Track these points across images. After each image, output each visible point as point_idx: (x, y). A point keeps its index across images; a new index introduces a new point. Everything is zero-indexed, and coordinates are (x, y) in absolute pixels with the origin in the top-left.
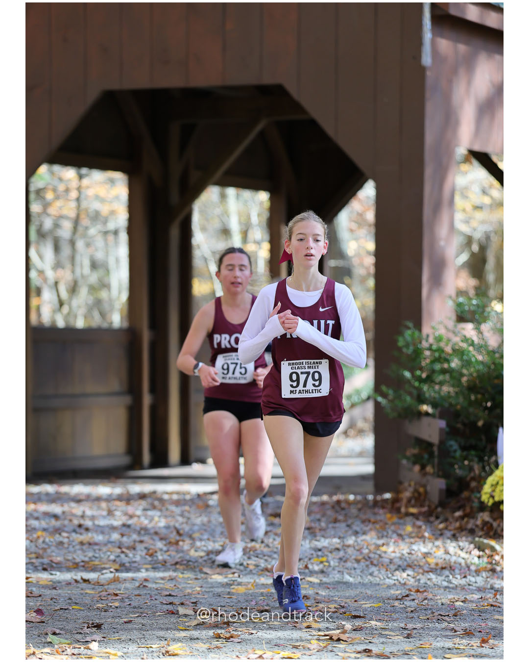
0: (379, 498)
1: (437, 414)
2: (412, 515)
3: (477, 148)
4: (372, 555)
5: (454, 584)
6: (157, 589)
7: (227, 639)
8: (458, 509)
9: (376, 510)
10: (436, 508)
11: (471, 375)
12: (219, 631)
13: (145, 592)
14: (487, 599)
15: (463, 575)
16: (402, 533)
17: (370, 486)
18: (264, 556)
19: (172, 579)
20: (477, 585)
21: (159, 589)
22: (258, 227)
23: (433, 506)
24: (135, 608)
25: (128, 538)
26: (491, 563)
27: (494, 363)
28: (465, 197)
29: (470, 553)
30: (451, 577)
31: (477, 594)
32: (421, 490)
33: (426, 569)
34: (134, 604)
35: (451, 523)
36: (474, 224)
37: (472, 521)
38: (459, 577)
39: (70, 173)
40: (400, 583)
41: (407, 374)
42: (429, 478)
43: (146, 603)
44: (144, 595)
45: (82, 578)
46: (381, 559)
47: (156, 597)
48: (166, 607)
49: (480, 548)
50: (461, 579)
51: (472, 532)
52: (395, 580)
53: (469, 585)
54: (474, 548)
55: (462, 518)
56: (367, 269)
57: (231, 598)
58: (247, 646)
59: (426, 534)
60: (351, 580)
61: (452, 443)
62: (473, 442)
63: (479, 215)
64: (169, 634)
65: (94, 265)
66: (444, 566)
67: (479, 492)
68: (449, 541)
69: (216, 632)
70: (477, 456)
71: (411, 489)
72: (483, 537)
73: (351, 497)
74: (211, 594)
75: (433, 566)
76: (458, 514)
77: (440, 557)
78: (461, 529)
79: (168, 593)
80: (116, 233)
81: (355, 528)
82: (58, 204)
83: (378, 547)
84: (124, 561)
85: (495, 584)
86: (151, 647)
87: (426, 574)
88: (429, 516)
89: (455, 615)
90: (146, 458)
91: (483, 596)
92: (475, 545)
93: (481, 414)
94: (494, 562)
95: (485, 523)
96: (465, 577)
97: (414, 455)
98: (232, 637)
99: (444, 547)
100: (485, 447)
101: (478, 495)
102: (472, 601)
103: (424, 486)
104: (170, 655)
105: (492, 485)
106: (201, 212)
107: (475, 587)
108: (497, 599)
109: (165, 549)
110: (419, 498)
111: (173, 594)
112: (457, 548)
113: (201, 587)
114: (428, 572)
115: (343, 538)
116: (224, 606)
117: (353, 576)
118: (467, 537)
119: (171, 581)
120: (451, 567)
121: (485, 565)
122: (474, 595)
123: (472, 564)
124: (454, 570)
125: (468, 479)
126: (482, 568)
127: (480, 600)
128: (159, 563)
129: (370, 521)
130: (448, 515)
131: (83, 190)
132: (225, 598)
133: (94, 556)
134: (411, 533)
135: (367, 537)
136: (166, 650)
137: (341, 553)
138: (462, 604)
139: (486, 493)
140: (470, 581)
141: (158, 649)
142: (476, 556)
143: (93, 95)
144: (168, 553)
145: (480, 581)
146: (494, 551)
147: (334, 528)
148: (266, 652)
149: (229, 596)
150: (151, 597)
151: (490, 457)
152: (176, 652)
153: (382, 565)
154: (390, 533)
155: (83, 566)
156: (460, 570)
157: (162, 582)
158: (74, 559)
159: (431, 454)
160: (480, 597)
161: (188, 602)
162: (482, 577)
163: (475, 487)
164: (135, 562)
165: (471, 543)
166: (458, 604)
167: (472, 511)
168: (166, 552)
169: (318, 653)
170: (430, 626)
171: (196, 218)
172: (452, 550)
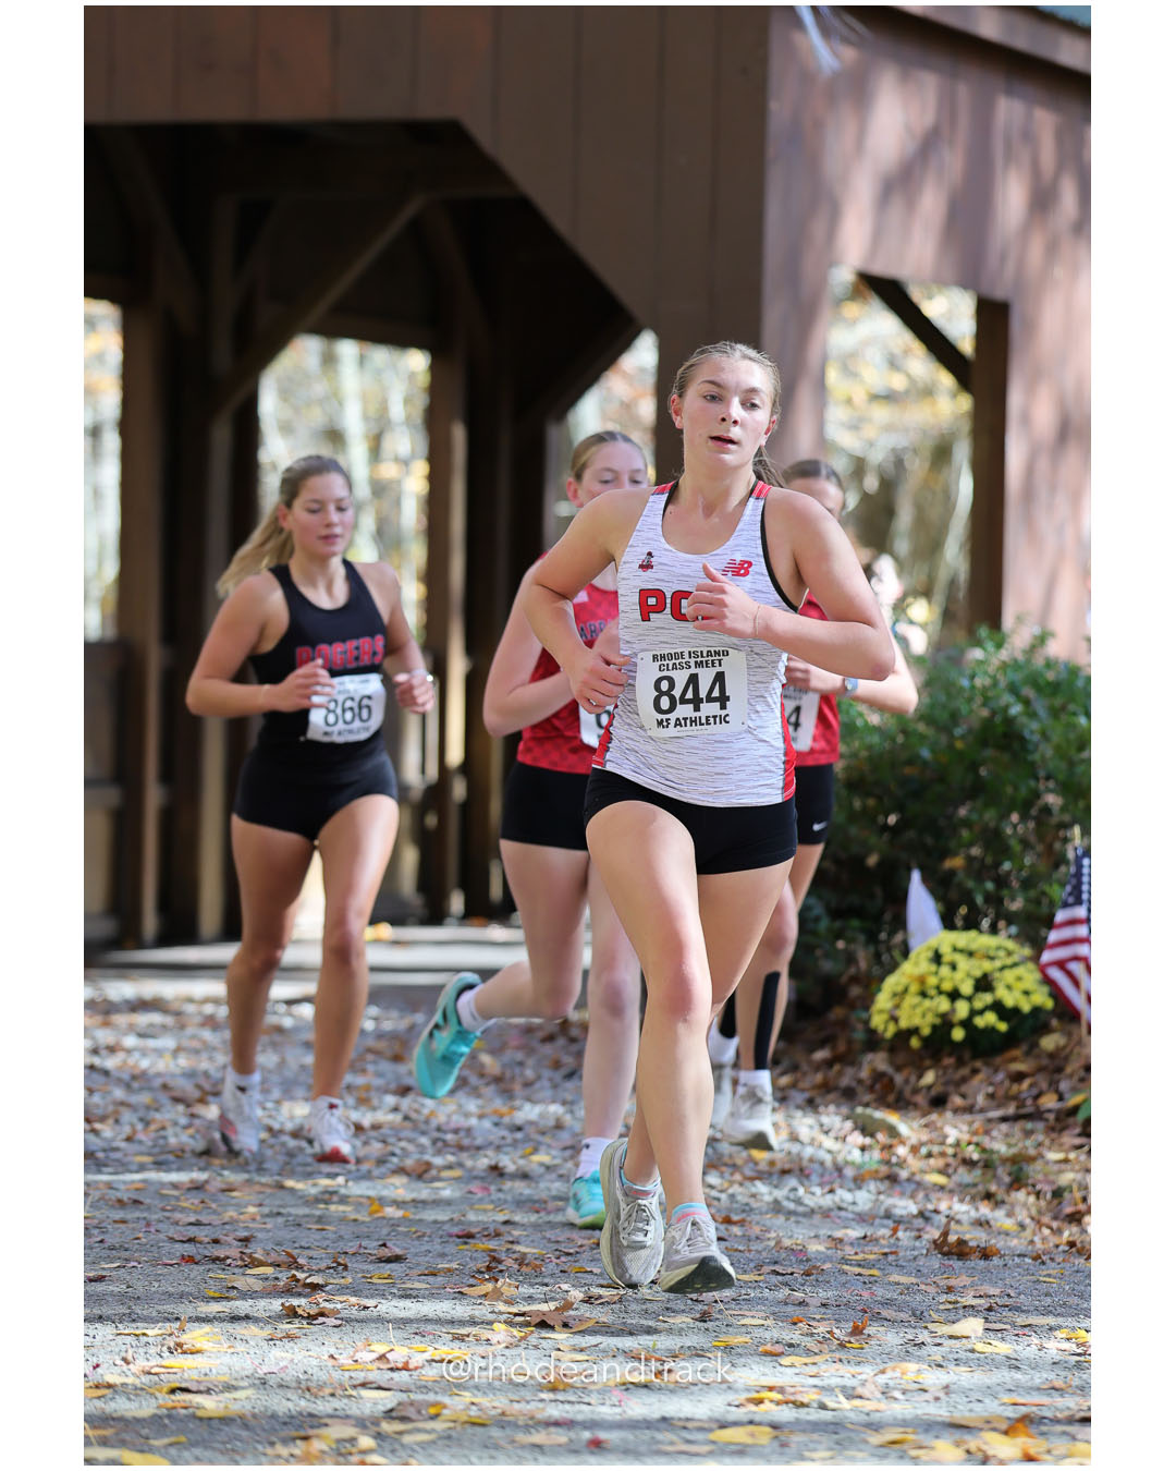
3: (880, 268)
5: (806, 1206)
6: (162, 1209)
7: (311, 1318)
8: (822, 1044)
11: (854, 755)
12: (295, 1302)
13: (137, 1214)
14: (877, 1240)
15: (827, 1189)
18: (400, 1140)
19: (197, 1188)
20: (856, 1209)
21: (169, 1208)
22: (404, 428)
24: (112, 1248)
25: (104, 1098)
26: (888, 1162)
27: (904, 732)
28: (849, 372)
29: (844, 1139)
30: (801, 1191)
31: (857, 1227)
33: (749, 1173)
34: (110, 1240)
35: (805, 1074)
36: (869, 432)
37: (850, 1071)
38: (818, 1191)
43: (138, 1239)
44: (134, 1222)
47: (160, 1226)
48: (182, 1249)
49: (866, 1129)
50: (823, 1195)
51: (849, 1095)
53: (840, 1209)
54: (853, 1131)
55: (829, 1063)
57: (323, 1230)
58: (352, 1335)
62: (854, 900)
63: (881, 413)
64: (185, 1310)
66: (787, 1167)
67: (868, 1009)
68: (799, 1114)
69: (287, 1304)
70: (862, 930)
72: (874, 1105)
74: (280, 1220)
75: (763, 1166)
76: (820, 1055)
78: (826, 1088)
79: (192, 1220)
80: (94, 432)
84: (94, 1148)
85: (895, 1206)
86: (144, 1334)
87: (748, 1184)
89: (807, 1274)
90: (150, 923)
91: (869, 1234)
92: (855, 1123)
93: (873, 840)
94: (894, 1160)
95: (878, 1076)
96: (831, 1191)
98: (322, 1314)
99: (789, 1125)
100: (882, 912)
101: (864, 1015)
102: (844, 1244)
104: (184, 1353)
105: (895, 995)
106: (285, 394)
107: (853, 1212)
108: (898, 1239)
109: (182, 1121)
112: (817, 1127)
113: (260, 1205)
114: (752, 1179)
115: (572, 1103)
116: (308, 1248)
118: (838, 1105)
119: (195, 1192)
120: (801, 1170)
121: (874, 1166)
122: (849, 1231)
123: (847, 1163)
124: (808, 1177)
125: (844, 979)
126: (870, 1172)
127: (862, 1241)
128: (170, 1152)
130: (800, 1057)
132: (310, 1229)
136: (178, 1340)
138: (822, 1248)
139: (881, 1011)
140: (842, 1201)
141: (161, 1338)
142: (856, 1146)
144: (190, 1131)
145: (863, 1199)
146: (895, 1137)
148: (396, 1348)
149: (320, 1227)
151: (892, 934)
152: (198, 1346)
156: (822, 1176)
157: (175, 1193)
160: (863, 1235)
161: (229, 1239)
162: (869, 1191)
163: (858, 997)
164: (117, 1149)
165: (847, 1118)
166: (815, 1248)
167: (849, 1050)
168: (186, 1127)
169: (507, 1352)
170: (752, 1295)
171: (269, 404)
172: (804, 1133)
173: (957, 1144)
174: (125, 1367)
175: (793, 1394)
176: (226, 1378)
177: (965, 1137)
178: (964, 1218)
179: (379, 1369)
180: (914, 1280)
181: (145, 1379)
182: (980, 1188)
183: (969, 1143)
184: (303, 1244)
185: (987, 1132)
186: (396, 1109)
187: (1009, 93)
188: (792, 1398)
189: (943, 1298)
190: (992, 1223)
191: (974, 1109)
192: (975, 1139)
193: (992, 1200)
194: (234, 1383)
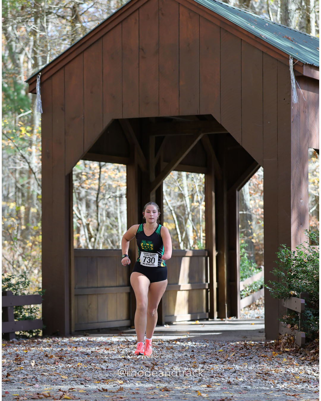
0: (268, 343)
1: (300, 296)
2: (287, 352)
5: (310, 391)
6: (144, 395)
8: (313, 348)
9: (267, 350)
10: (300, 348)
13: (138, 396)
15: (315, 386)
16: (281, 363)
17: (263, 336)
19: (153, 389)
23: (299, 347)
32: (292, 338)
33: (295, 382)
35: (309, 357)
38: (313, 387)
39: (95, 165)
40: (280, 390)
42: (296, 331)
44: (137, 398)
45: (102, 389)
47: (144, 399)
52: (277, 389)
55: (315, 353)
56: (260, 215)
59: (294, 363)
61: (309, 312)
65: (108, 215)
66: (305, 380)
68: (307, 367)
71: (286, 338)
73: (253, 342)
74: (174, 397)
75: (298, 381)
76: (312, 351)
77: (302, 376)
78: (314, 360)
79: (152, 397)
80: (121, 197)
81: (255, 360)
82: (90, 181)
87: (295, 385)
88: (296, 352)
97: (287, 319)
99: (305, 370)
103: (293, 336)
106: (168, 186)
110: (290, 343)
112: (312, 370)
120: (308, 381)
124: (310, 383)
128: (145, 380)
129: (263, 356)
130: (307, 352)
131: (102, 173)
133: (109, 377)
134: (286, 362)
143: (107, 121)
150: (141, 399)
153: (270, 380)
154: (274, 362)
155: (103, 382)
156: (314, 383)
157: (147, 390)
158: (98, 378)
159: (297, 318)
164: (132, 379)
171: (165, 188)
172: (309, 372)
186: (203, 368)
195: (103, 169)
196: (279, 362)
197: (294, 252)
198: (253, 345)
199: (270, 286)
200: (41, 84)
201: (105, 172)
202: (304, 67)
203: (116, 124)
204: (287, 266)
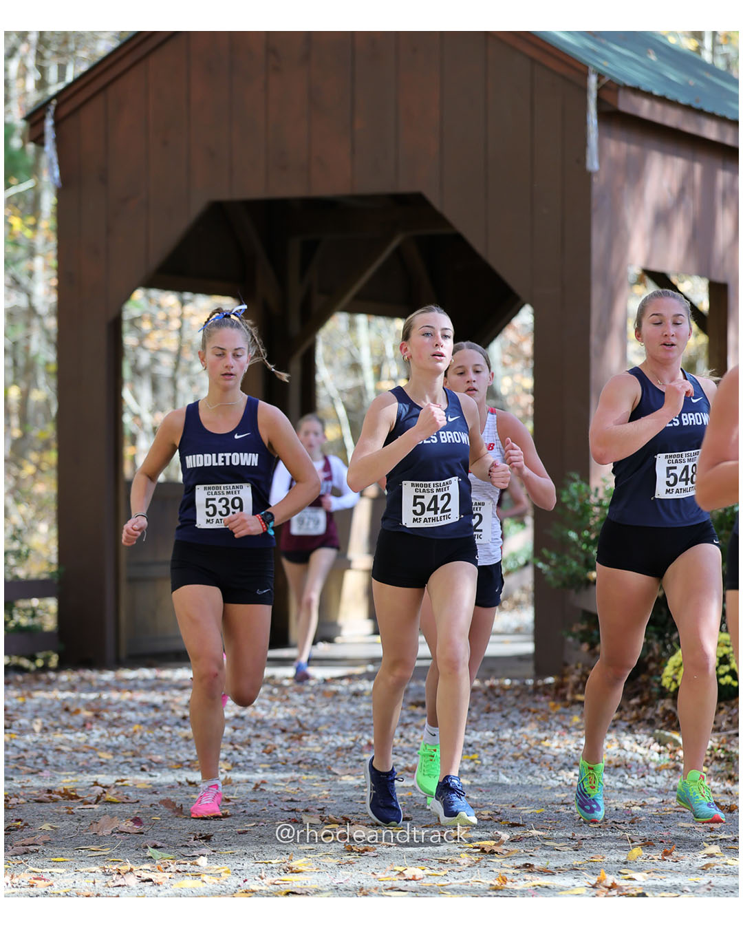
0: (540, 683)
3: (655, 267)
4: (532, 751)
5: (630, 785)
6: (276, 793)
7: (361, 853)
8: (637, 695)
9: (537, 697)
13: (262, 796)
14: (670, 803)
15: (641, 775)
16: (568, 724)
17: (529, 668)
18: (404, 753)
19: (294, 781)
20: (657, 786)
21: (279, 793)
22: (394, 362)
24: (250, 815)
25: (242, 733)
26: (674, 760)
29: (649, 748)
30: (627, 777)
31: (658, 796)
34: (249, 811)
35: (626, 712)
37: (651, 710)
38: (635, 776)
39: (170, 299)
40: (566, 784)
41: (573, 535)
43: (264, 810)
44: (261, 801)
45: (187, 781)
46: (543, 756)
47: (276, 803)
48: (287, 815)
49: (661, 742)
50: (638, 778)
51: (651, 723)
52: (560, 781)
53: (648, 786)
54: (654, 742)
55: (639, 706)
56: (524, 409)
58: (385, 861)
60: (508, 781)
64: (292, 848)
66: (618, 764)
67: (660, 675)
68: (624, 734)
69: (347, 845)
70: (656, 632)
71: (579, 672)
72: (665, 728)
73: (507, 682)
74: (341, 798)
76: (634, 701)
77: (614, 753)
78: (638, 719)
79: (290, 798)
81: (512, 718)
82: (157, 335)
83: (539, 741)
84: (237, 760)
86: (270, 863)
89: (632, 822)
91: (665, 800)
92: (655, 739)
94: (677, 758)
95: (666, 712)
96: (643, 776)
97: (582, 632)
98: (366, 850)
99: (618, 741)
100: (666, 622)
101: (658, 679)
102: (651, 806)
104: (292, 872)
105: (675, 667)
106: (326, 344)
107: (655, 788)
109: (285, 745)
111: (296, 799)
112: (634, 742)
113: (330, 790)
115: (498, 730)
116: (357, 813)
117: (510, 776)
118: (645, 729)
119: (292, 783)
120: (626, 765)
121: (667, 762)
122: (654, 799)
123: (651, 761)
124: (630, 768)
125: (646, 659)
126: (663, 765)
127: (661, 804)
128: (279, 762)
129: (529, 711)
131: (186, 319)
132: (357, 803)
134: (578, 724)
135: (527, 730)
136: (288, 866)
137: (496, 749)
138: (640, 809)
139: (667, 677)
140: (649, 781)
141: (279, 865)
142: (655, 751)
143: (197, 207)
144: (289, 750)
145: (661, 781)
146: (677, 746)
147: (486, 718)
148: (408, 868)
150: (270, 802)
151: (671, 634)
152: (300, 869)
153: (545, 763)
154: (554, 724)
155: (189, 766)
156: (638, 768)
157: (283, 784)
158: (178, 757)
160: (662, 800)
161: (313, 809)
162: (664, 776)
163: (654, 669)
165: (650, 736)
166: (635, 809)
167: (651, 698)
168: (287, 748)
169: (469, 869)
170: (603, 835)
171: (320, 351)
172: (627, 745)
173: (712, 749)
174: (261, 881)
175: (627, 890)
176: (316, 886)
177: (717, 745)
178: (717, 790)
179: (399, 880)
180: (692, 825)
181: (272, 887)
182: (725, 773)
183: (719, 749)
184: (354, 811)
185: (728, 742)
187: (724, 168)
188: (627, 892)
189: (708, 835)
190: (733, 792)
191: (721, 730)
192: (722, 746)
193: (732, 779)
194: (320, 889)
195: (189, 309)
196: (565, 723)
197: (597, 490)
198: (506, 687)
199: (546, 561)
200: (57, 126)
201: (192, 315)
202: (621, 93)
203: (218, 213)
204: (581, 518)
